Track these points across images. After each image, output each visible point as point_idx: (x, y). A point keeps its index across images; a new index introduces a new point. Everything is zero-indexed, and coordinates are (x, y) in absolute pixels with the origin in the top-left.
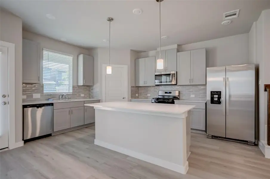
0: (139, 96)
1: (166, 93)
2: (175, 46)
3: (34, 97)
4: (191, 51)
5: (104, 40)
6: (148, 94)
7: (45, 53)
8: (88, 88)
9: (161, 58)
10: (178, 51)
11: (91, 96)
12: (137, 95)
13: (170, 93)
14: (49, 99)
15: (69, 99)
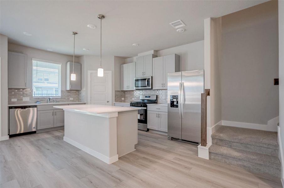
0: (125, 100)
1: (146, 97)
2: (152, 52)
3: (23, 100)
4: (164, 57)
5: (84, 49)
6: (133, 98)
7: (34, 62)
8: (77, 92)
10: (155, 56)
11: (80, 100)
12: (123, 99)
13: (149, 97)
14: (37, 102)
15: (57, 102)
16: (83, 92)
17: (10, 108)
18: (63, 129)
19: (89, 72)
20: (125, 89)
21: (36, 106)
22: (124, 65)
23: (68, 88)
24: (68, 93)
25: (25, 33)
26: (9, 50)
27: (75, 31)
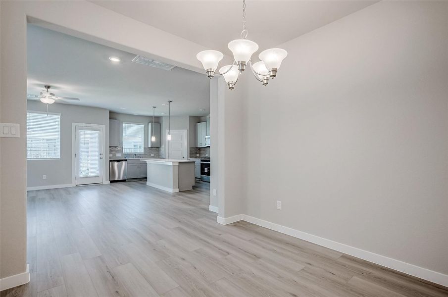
16: (162, 150)
17: (110, 161)
18: (147, 180)
20: (199, 147)
21: (126, 160)
22: (198, 124)
23: (150, 146)
24: (149, 150)
25: (121, 108)
26: (110, 118)
27: (155, 106)
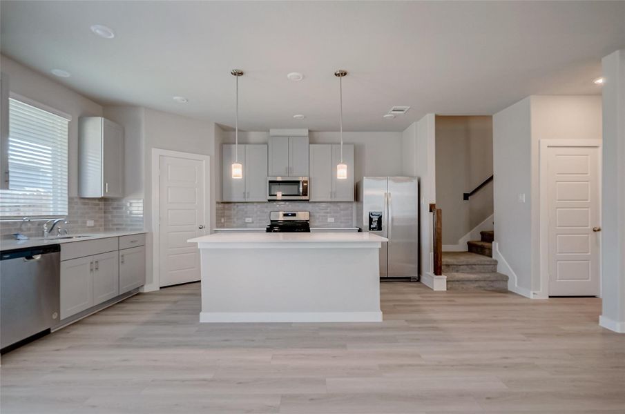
1: (285, 215)
2: (305, 132)
9: (344, 163)
10: (312, 141)
13: (294, 215)
14: (16, 235)
19: (155, 153)
24: (83, 206)
